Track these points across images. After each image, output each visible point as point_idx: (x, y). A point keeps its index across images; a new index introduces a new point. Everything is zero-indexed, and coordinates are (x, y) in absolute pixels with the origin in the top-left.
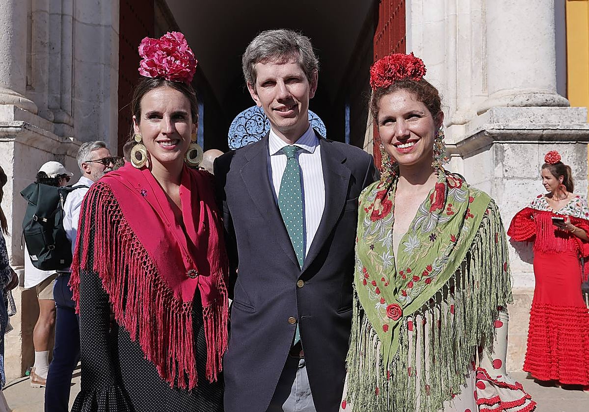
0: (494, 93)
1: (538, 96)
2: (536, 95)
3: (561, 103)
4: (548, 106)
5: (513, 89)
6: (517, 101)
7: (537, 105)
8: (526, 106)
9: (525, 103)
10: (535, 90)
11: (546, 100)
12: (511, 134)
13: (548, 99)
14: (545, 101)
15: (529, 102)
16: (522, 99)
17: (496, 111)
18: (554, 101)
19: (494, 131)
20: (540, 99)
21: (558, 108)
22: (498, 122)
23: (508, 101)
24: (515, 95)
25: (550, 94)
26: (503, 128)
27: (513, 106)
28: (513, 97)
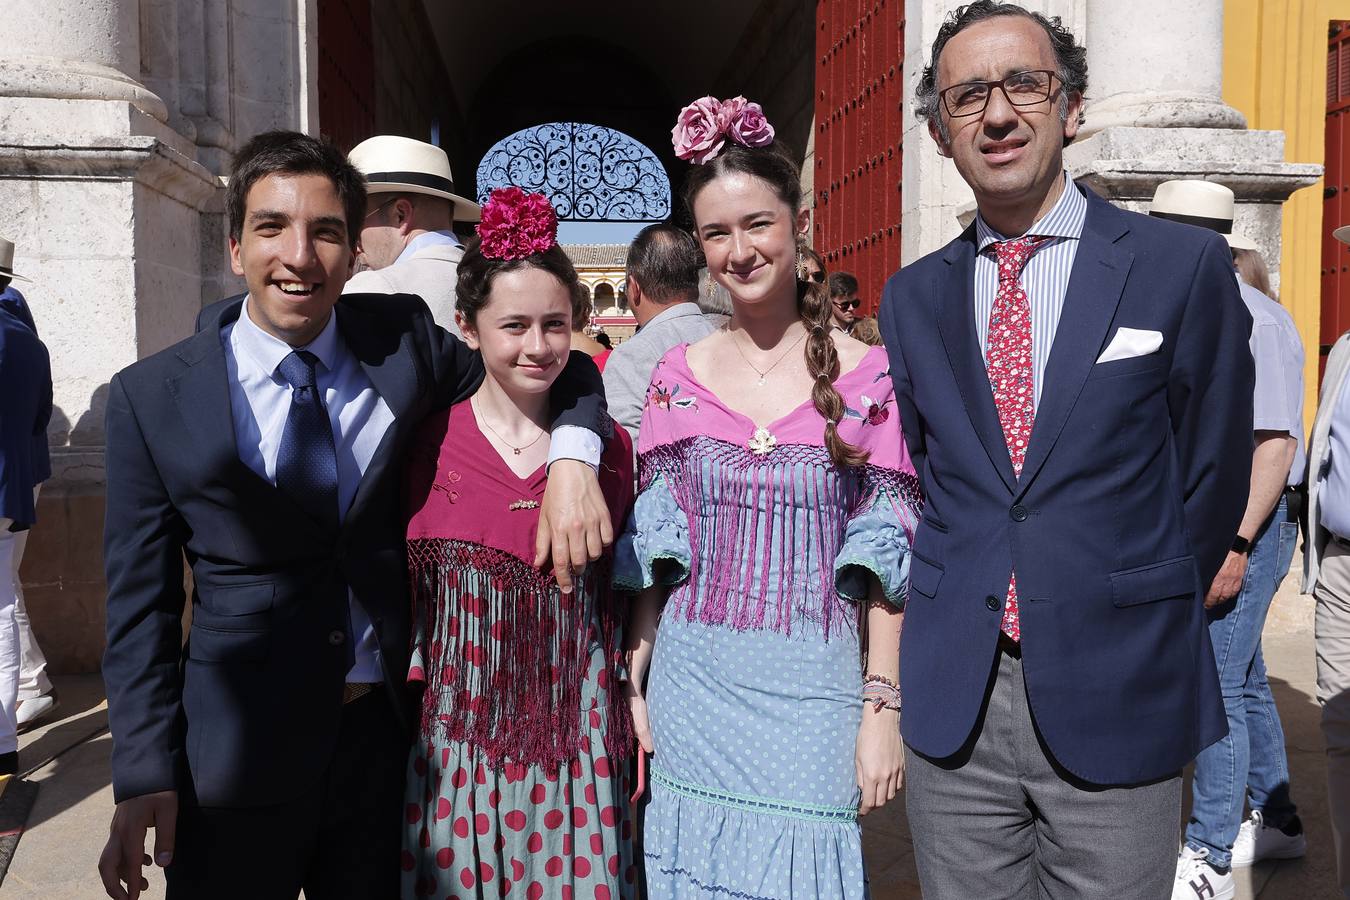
0: (1103, 99)
1: (1195, 107)
2: (1191, 104)
3: (1236, 122)
4: (1213, 126)
5: (1143, 92)
6: (1154, 116)
7: (1193, 125)
8: (1171, 126)
9: (1170, 119)
10: (1186, 94)
11: (1210, 115)
12: (1145, 181)
13: (1214, 113)
14: (1208, 118)
15: (1177, 119)
16: (1165, 112)
17: (1115, 135)
18: (1224, 118)
19: (1114, 175)
20: (1199, 112)
21: (1231, 131)
22: (1119, 158)
23: (1136, 116)
24: (1150, 105)
25: (1215, 102)
26: (1130, 169)
27: (1146, 126)
28: (1146, 108)
